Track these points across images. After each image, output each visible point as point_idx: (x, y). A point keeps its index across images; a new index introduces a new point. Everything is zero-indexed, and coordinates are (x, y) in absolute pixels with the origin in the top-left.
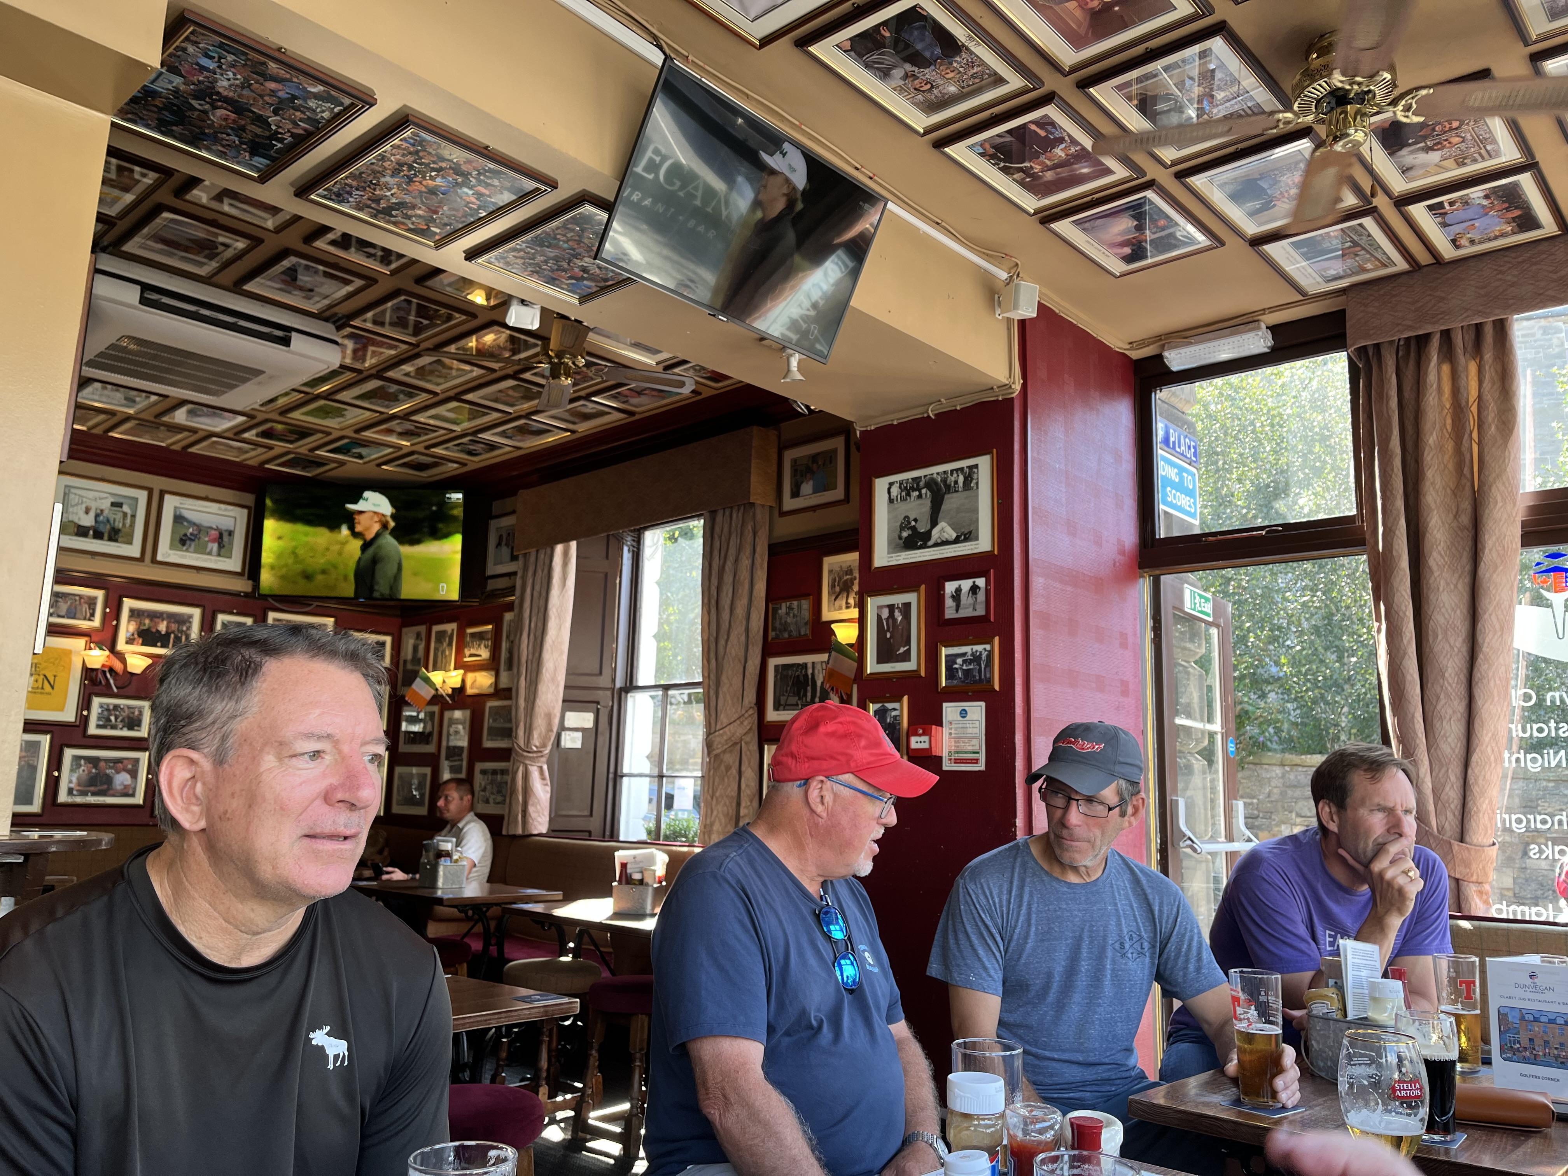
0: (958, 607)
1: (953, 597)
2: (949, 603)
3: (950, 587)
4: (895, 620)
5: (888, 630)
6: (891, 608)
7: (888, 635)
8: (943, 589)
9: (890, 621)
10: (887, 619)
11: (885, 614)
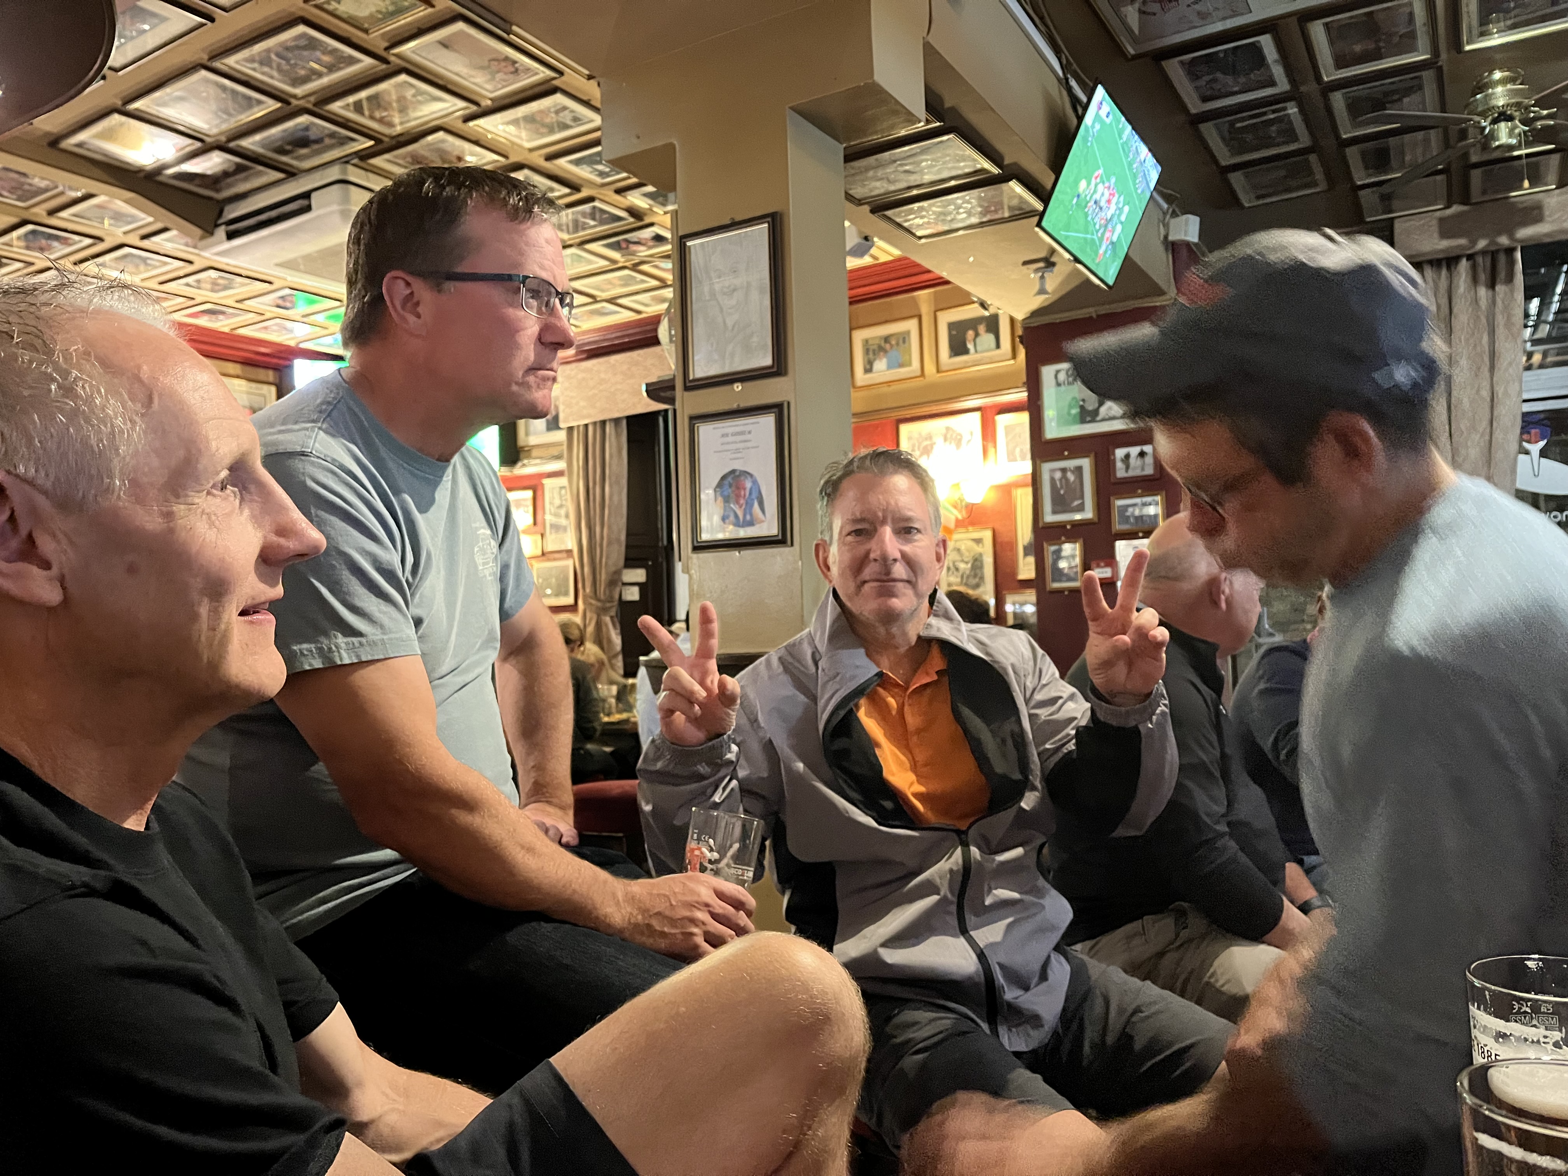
0: (1127, 468)
1: (1122, 460)
2: (1119, 465)
3: (1120, 453)
4: (1067, 480)
5: (1062, 487)
6: (1064, 470)
7: (1062, 492)
8: (1114, 454)
9: (1063, 481)
10: (1061, 480)
11: (1058, 475)
